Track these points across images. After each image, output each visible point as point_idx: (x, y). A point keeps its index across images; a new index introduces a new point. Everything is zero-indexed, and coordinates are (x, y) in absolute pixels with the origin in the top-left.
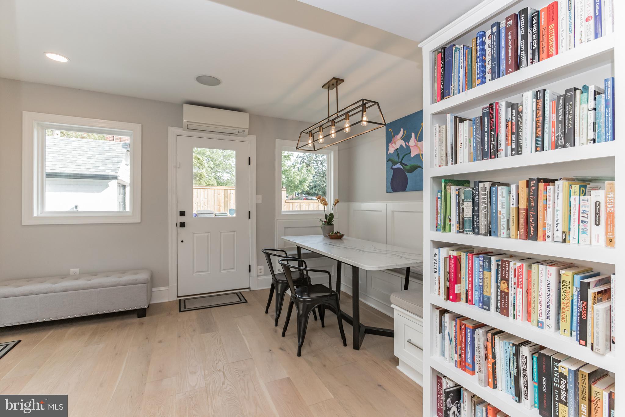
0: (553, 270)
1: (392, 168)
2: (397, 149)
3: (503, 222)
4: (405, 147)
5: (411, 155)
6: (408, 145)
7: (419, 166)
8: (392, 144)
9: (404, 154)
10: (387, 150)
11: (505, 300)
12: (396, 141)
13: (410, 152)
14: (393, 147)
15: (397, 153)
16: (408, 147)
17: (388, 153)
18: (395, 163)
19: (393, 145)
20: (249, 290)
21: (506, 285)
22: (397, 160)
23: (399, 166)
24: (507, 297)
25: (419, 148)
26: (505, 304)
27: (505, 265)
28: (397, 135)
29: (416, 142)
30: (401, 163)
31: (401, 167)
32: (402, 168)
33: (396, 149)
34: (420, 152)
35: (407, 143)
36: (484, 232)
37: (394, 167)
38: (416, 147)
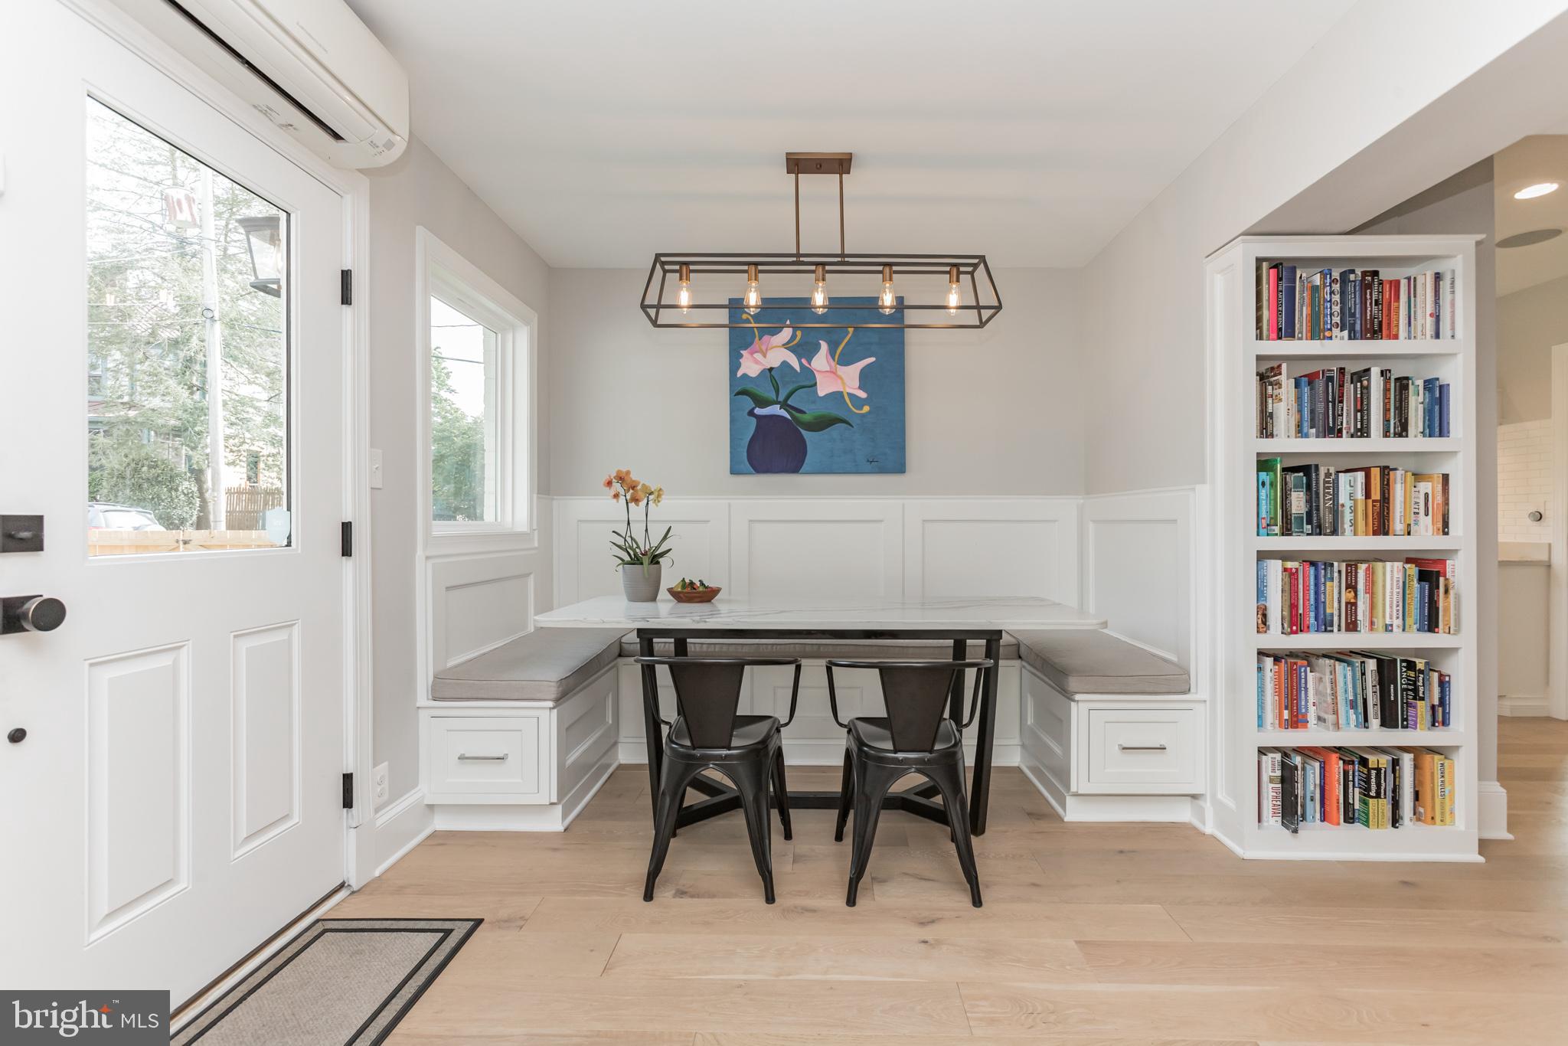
0: (1399, 565)
1: (751, 413)
2: (771, 369)
3: (1348, 516)
4: (798, 369)
5: (819, 392)
6: (808, 366)
7: (838, 419)
8: (752, 354)
9: (797, 385)
10: (735, 365)
11: (1351, 612)
12: (767, 350)
13: (814, 382)
14: (757, 362)
15: (772, 377)
16: (809, 374)
17: (739, 374)
18: (763, 403)
19: (758, 356)
20: (349, 892)
21: (1353, 594)
22: (772, 395)
23: (775, 410)
24: (1353, 608)
25: (841, 378)
26: (1351, 617)
27: (1351, 570)
28: (773, 335)
29: (833, 364)
30: (784, 405)
31: (784, 413)
32: (790, 418)
33: (769, 367)
34: (844, 388)
35: (804, 361)
36: (1328, 531)
37: (758, 411)
38: (832, 375)
